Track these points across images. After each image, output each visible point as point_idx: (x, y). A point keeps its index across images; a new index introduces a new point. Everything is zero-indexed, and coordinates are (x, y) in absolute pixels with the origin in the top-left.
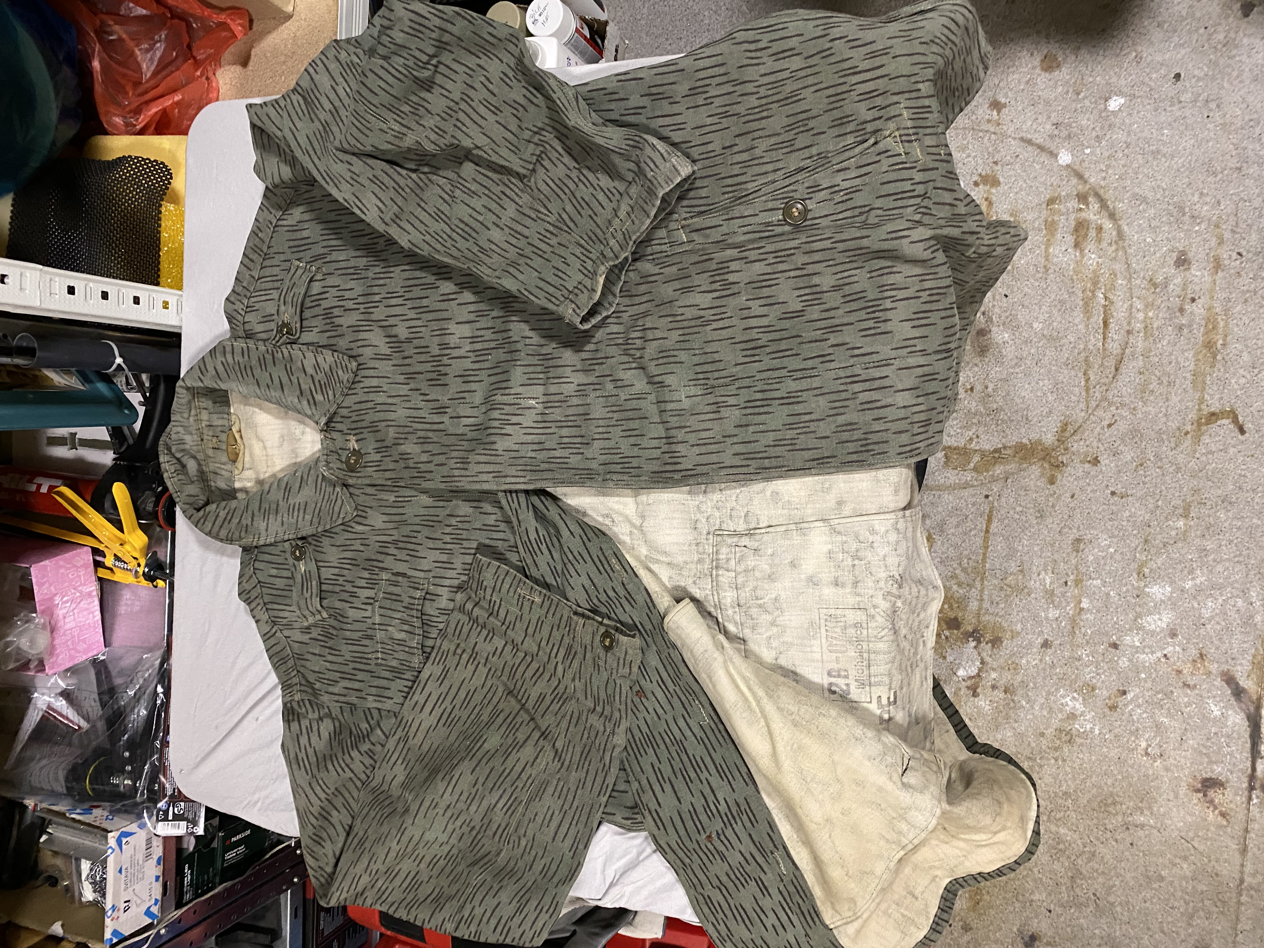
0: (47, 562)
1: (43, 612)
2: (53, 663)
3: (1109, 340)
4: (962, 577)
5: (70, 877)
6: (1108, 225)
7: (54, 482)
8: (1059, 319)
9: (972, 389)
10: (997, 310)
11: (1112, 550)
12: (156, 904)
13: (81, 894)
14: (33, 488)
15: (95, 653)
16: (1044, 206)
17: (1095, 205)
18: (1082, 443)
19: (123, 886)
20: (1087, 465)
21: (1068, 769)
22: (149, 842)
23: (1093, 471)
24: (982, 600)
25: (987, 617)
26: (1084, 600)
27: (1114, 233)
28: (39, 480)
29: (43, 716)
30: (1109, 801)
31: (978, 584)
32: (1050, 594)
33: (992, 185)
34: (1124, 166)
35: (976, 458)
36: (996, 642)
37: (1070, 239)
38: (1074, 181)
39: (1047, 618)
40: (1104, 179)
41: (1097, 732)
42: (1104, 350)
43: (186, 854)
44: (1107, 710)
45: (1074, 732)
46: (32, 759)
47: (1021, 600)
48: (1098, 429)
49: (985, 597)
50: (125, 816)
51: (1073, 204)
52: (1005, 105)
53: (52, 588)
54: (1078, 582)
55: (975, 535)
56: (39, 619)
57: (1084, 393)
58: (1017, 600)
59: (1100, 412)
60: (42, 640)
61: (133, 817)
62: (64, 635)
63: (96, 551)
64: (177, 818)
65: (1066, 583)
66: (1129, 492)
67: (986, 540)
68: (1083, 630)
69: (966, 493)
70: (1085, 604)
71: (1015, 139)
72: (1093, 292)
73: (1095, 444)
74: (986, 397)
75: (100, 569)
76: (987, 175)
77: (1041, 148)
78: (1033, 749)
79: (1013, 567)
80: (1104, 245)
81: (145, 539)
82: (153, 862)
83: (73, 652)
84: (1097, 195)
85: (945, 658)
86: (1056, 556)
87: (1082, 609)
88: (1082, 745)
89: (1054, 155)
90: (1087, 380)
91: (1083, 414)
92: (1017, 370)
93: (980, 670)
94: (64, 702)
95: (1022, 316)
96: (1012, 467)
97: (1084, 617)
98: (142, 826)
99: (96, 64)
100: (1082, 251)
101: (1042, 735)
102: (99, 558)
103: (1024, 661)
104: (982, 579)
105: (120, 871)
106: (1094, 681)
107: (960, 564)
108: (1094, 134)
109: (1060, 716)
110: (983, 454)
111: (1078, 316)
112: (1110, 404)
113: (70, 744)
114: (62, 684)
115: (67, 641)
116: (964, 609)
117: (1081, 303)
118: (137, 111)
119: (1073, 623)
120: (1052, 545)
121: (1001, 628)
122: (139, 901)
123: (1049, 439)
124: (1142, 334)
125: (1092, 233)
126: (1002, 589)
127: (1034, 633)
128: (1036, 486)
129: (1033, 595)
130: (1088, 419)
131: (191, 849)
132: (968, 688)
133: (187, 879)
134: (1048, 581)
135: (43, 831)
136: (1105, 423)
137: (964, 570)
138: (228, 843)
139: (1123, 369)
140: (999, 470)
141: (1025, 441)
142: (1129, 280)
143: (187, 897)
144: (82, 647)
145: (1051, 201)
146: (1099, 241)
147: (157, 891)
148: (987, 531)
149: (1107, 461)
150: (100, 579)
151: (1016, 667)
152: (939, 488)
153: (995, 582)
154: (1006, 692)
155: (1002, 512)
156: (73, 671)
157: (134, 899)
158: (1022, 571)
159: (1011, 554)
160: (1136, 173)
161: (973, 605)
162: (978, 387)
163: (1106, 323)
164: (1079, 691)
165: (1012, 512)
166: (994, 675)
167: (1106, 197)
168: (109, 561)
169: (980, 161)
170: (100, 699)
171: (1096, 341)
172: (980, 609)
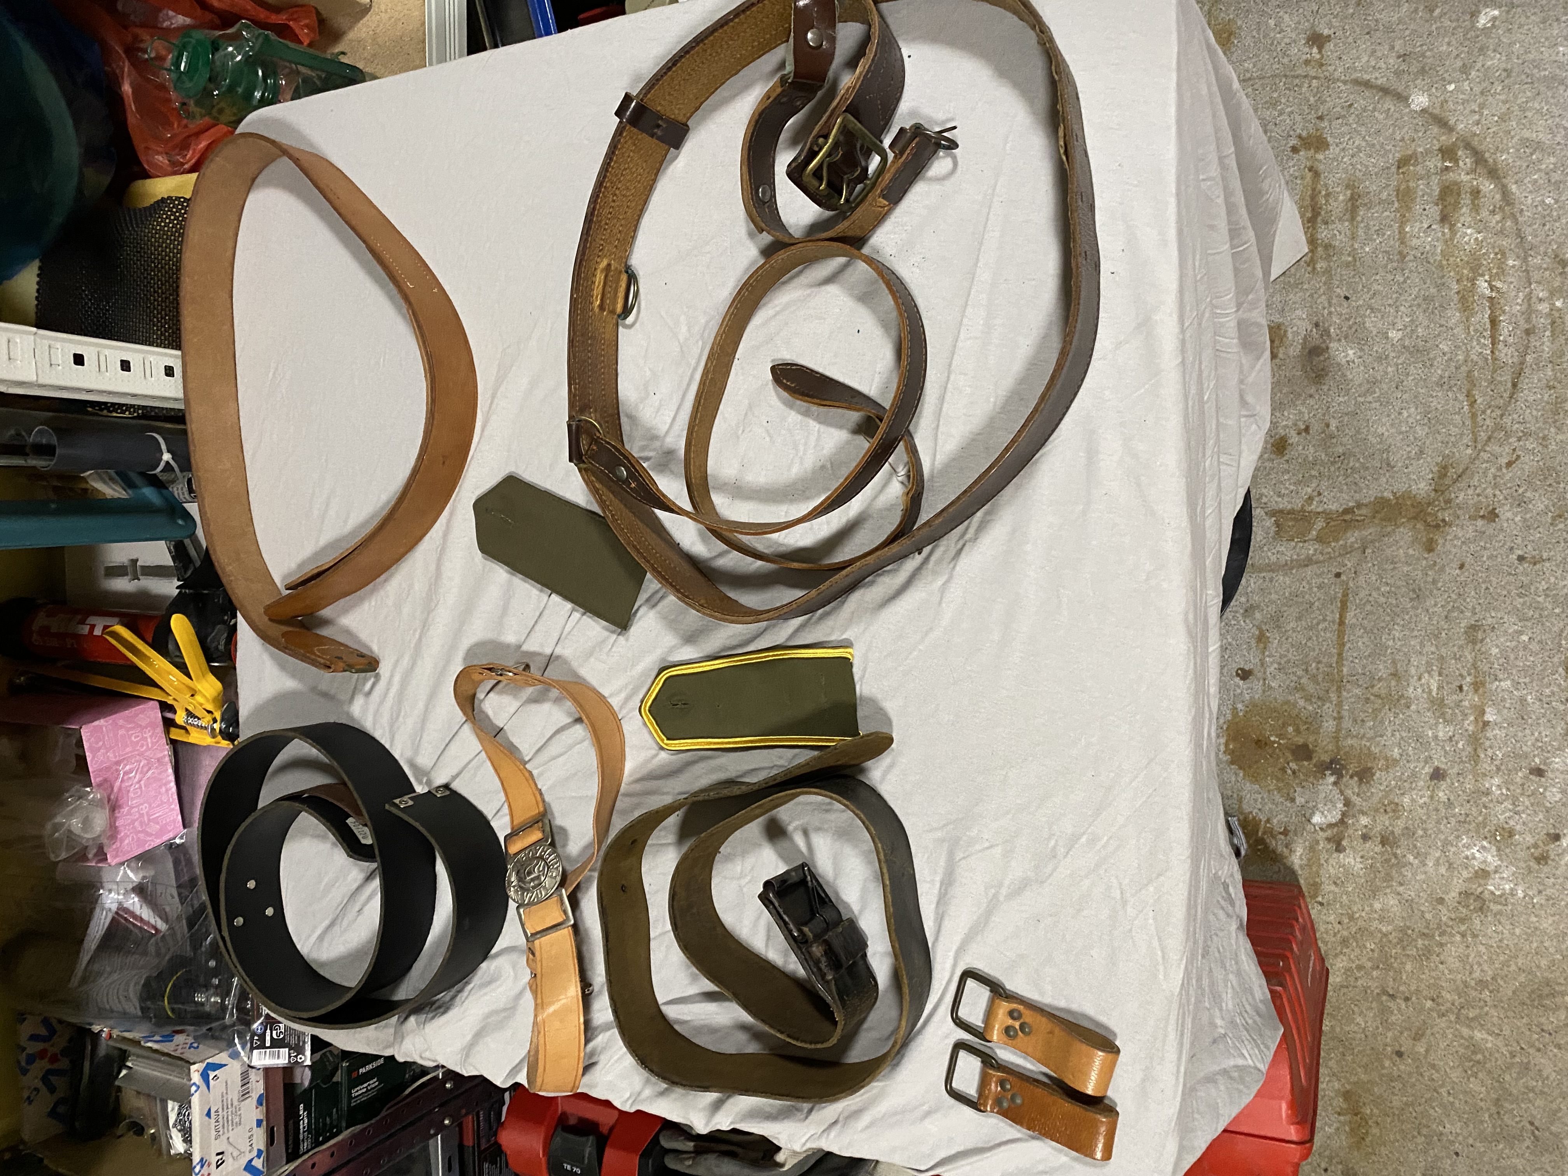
0: (101, 722)
1: (99, 785)
2: (117, 850)
3: (1501, 346)
4: (1311, 688)
5: (155, 1125)
6: (1488, 187)
7: (108, 621)
8: (1426, 323)
9: (1307, 429)
10: (1335, 319)
11: (1525, 638)
12: (259, 1156)
13: (169, 1146)
14: (86, 630)
15: (171, 835)
16: (1394, 169)
17: (1466, 161)
18: (1470, 491)
19: (213, 1133)
20: (1480, 523)
21: (1482, 949)
22: (245, 1076)
23: (1490, 529)
24: (1339, 718)
25: (1350, 741)
26: (1488, 710)
27: (1498, 197)
28: (92, 620)
29: (113, 919)
30: (1546, 990)
31: (1333, 696)
32: (1438, 705)
33: (1318, 149)
34: (1505, 102)
35: (1320, 524)
36: (1364, 775)
37: (1434, 211)
38: (1435, 130)
39: (1436, 737)
40: (1478, 123)
41: (1520, 894)
42: (1495, 359)
43: (299, 1091)
44: (1533, 864)
45: (1486, 895)
46: (99, 974)
47: (1396, 715)
48: (1493, 470)
49: (1345, 714)
50: (212, 1042)
51: (1434, 163)
52: (1328, 38)
53: (110, 754)
54: (1477, 686)
55: (1325, 629)
56: (94, 794)
57: (1468, 422)
58: (1391, 715)
59: (1494, 447)
60: (100, 820)
61: (223, 1044)
62: (129, 813)
63: (166, 707)
64: (277, 1044)
65: (1461, 688)
66: (1545, 557)
67: (1341, 634)
68: (1490, 752)
69: (1309, 571)
70: (1489, 717)
71: (1345, 82)
72: (1473, 281)
73: (1489, 491)
74: (1328, 438)
75: (173, 730)
76: (1309, 136)
77: (1385, 91)
78: (1428, 922)
79: (1382, 669)
80: (1484, 213)
81: (219, 685)
82: (252, 1101)
83: (141, 836)
84: (1468, 146)
85: (1293, 800)
86: (1443, 651)
87: (1486, 724)
88: (1500, 913)
89: (1402, 98)
90: (1473, 403)
91: (1469, 451)
92: (1370, 399)
93: (1344, 814)
94: (136, 899)
95: (1372, 323)
96: (1370, 531)
97: (1489, 734)
98: (235, 1056)
99: (126, 88)
100: (1452, 227)
101: (1441, 901)
102: (169, 715)
103: (1406, 800)
104: (1339, 690)
105: (208, 1114)
106: (1512, 823)
107: (1306, 671)
108: (1459, 63)
109: (1465, 874)
110: (1328, 516)
111: (1454, 316)
112: (1508, 435)
113: (145, 953)
114: (134, 877)
115: (133, 822)
116: (1317, 732)
117: (1456, 298)
118: (184, 146)
119: (1475, 741)
120: (1437, 637)
121: (1370, 754)
122: (235, 1154)
123: (1422, 488)
124: (1548, 333)
125: (1466, 199)
126: (1367, 700)
127: (1418, 760)
128: (1407, 555)
129: (1413, 707)
130: (1477, 457)
131: (307, 1083)
132: (1328, 840)
133: (304, 1123)
134: (1434, 687)
135: (123, 1066)
136: (1504, 461)
137: (1314, 678)
138: (354, 1075)
139: (1524, 384)
140: (1353, 537)
141: (1385, 494)
142: (1525, 260)
143: (304, 1146)
144: (155, 828)
145: (1403, 163)
146: (1476, 208)
147: (260, 1140)
148: (1341, 623)
149: (1509, 515)
150: (173, 743)
151: (1395, 809)
152: (1272, 568)
153: (1357, 691)
154: (1383, 843)
155: (1362, 594)
156: (145, 858)
157: (229, 1150)
158: (1394, 675)
159: (1378, 650)
160: (1524, 111)
161: (1329, 725)
162: (1315, 427)
163: (1494, 322)
164: (1491, 838)
165: (1374, 594)
166: (1364, 820)
167: (1482, 147)
168: (180, 718)
169: (1298, 118)
170: (180, 894)
171: (1481, 348)
172: (1338, 731)
